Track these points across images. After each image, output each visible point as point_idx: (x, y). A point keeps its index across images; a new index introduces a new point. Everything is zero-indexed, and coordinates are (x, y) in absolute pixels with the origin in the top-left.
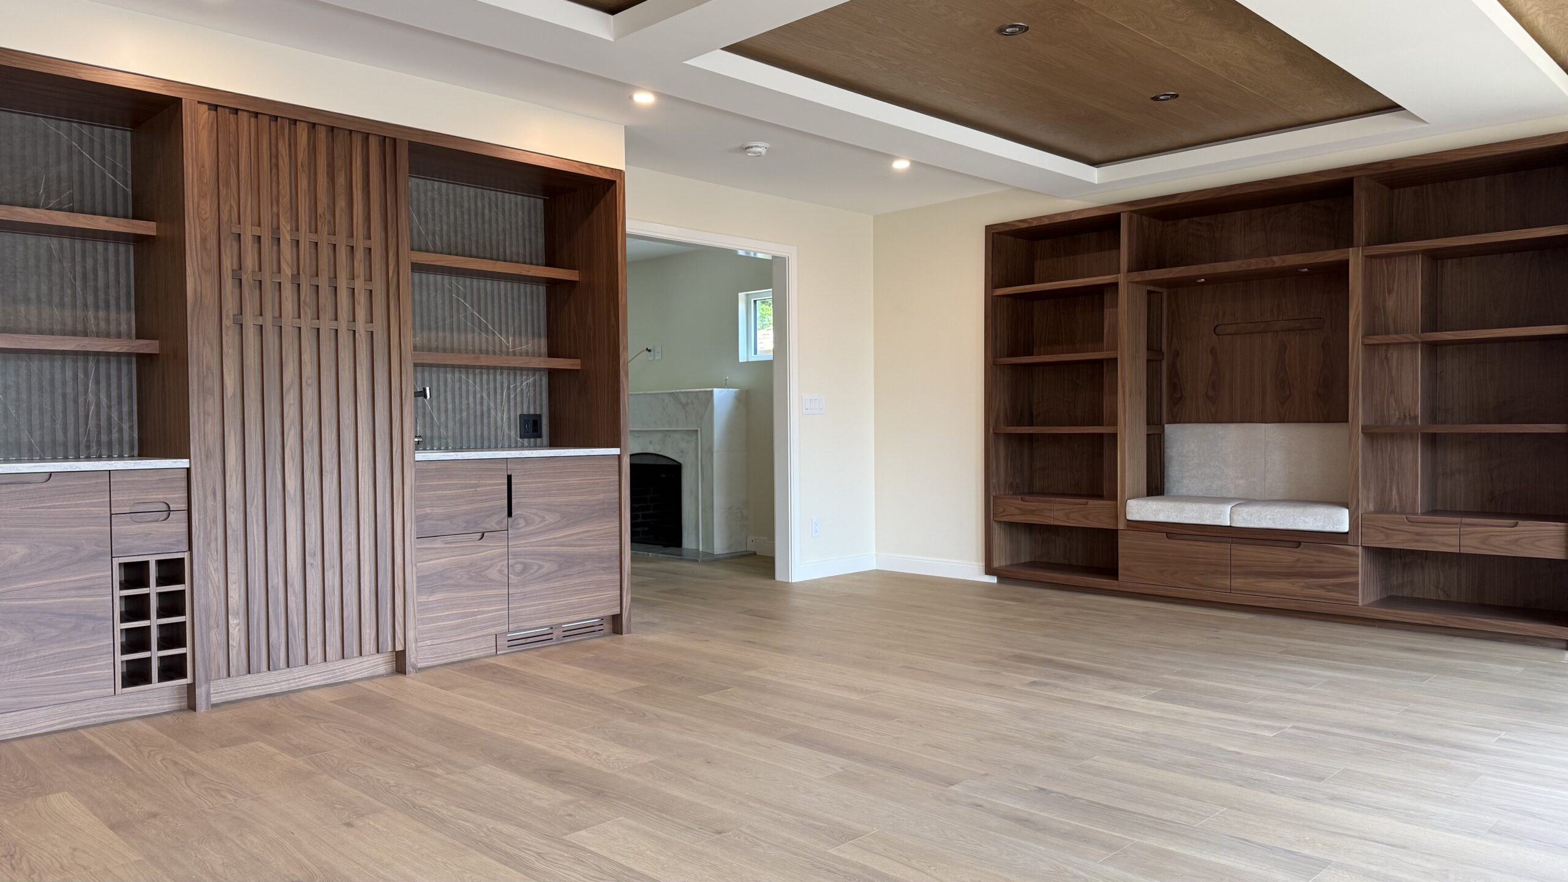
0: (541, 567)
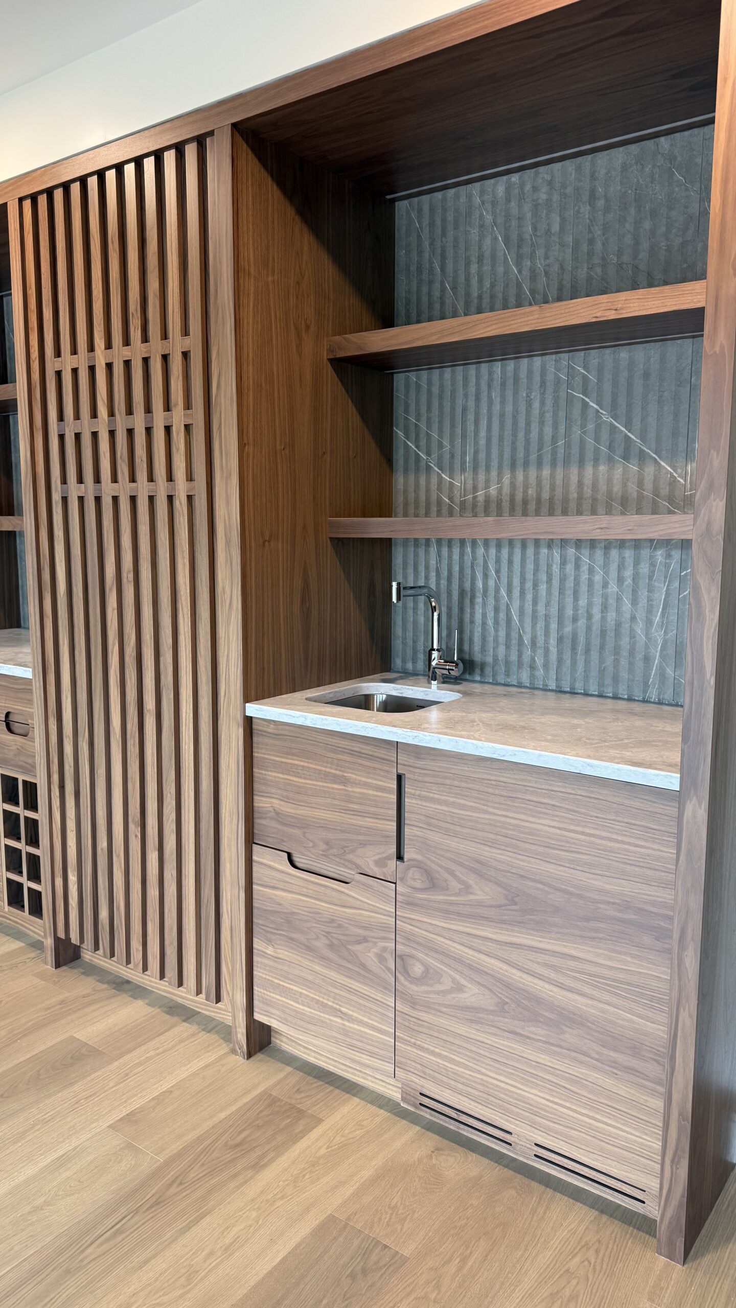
0: (460, 988)
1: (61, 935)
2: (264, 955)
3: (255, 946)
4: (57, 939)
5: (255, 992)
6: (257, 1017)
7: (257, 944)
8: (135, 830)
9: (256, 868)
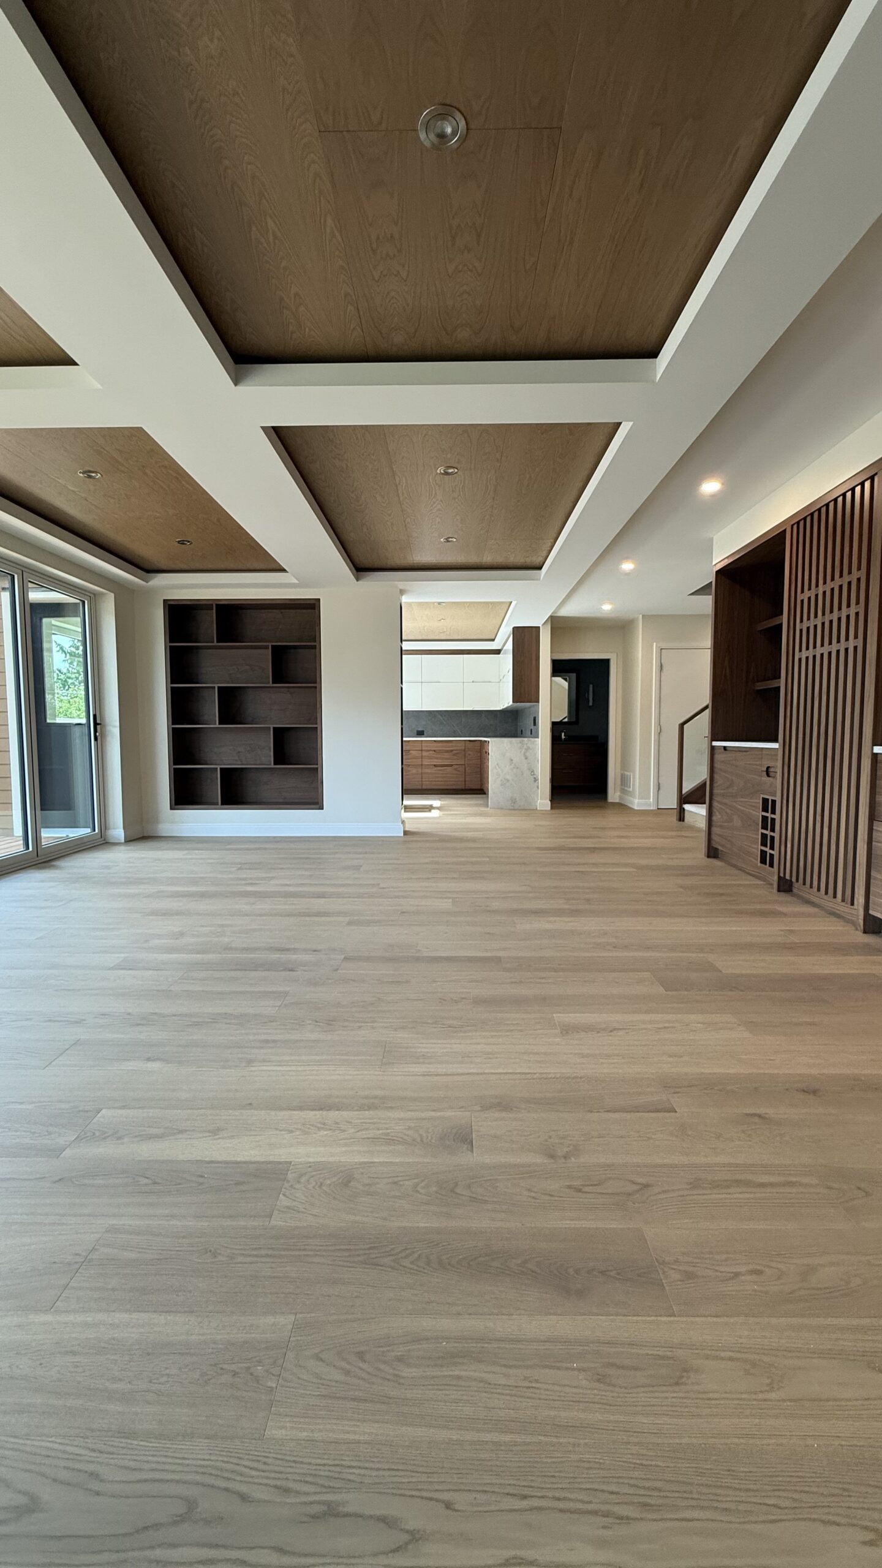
1: (782, 875)
2: (876, 878)
3: (872, 874)
4: (779, 877)
5: (871, 899)
6: (871, 912)
7: (873, 873)
8: (818, 818)
9: (874, 833)
